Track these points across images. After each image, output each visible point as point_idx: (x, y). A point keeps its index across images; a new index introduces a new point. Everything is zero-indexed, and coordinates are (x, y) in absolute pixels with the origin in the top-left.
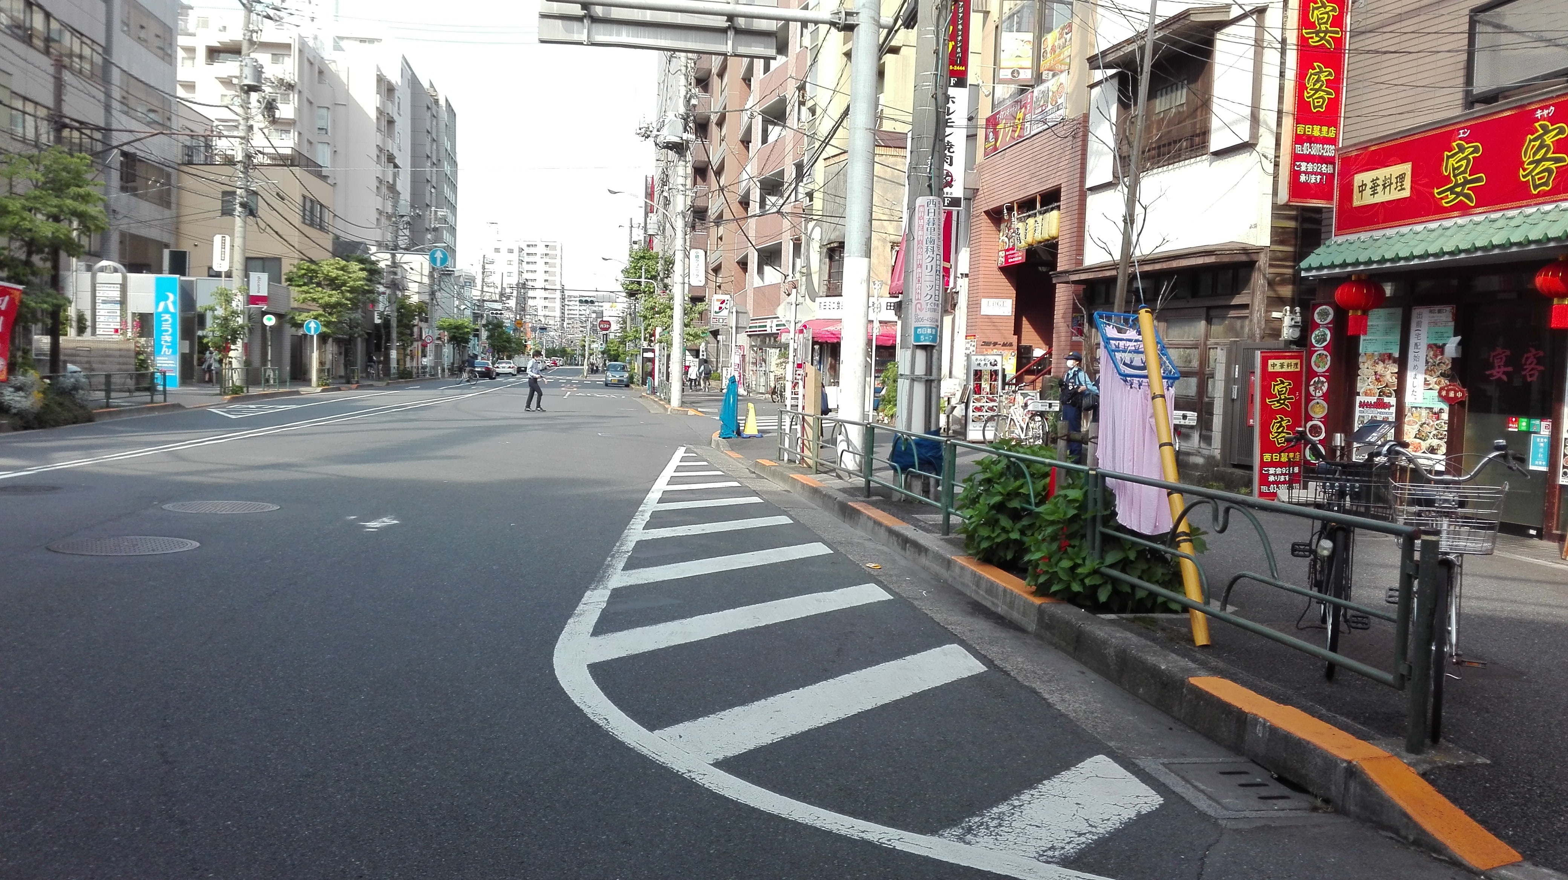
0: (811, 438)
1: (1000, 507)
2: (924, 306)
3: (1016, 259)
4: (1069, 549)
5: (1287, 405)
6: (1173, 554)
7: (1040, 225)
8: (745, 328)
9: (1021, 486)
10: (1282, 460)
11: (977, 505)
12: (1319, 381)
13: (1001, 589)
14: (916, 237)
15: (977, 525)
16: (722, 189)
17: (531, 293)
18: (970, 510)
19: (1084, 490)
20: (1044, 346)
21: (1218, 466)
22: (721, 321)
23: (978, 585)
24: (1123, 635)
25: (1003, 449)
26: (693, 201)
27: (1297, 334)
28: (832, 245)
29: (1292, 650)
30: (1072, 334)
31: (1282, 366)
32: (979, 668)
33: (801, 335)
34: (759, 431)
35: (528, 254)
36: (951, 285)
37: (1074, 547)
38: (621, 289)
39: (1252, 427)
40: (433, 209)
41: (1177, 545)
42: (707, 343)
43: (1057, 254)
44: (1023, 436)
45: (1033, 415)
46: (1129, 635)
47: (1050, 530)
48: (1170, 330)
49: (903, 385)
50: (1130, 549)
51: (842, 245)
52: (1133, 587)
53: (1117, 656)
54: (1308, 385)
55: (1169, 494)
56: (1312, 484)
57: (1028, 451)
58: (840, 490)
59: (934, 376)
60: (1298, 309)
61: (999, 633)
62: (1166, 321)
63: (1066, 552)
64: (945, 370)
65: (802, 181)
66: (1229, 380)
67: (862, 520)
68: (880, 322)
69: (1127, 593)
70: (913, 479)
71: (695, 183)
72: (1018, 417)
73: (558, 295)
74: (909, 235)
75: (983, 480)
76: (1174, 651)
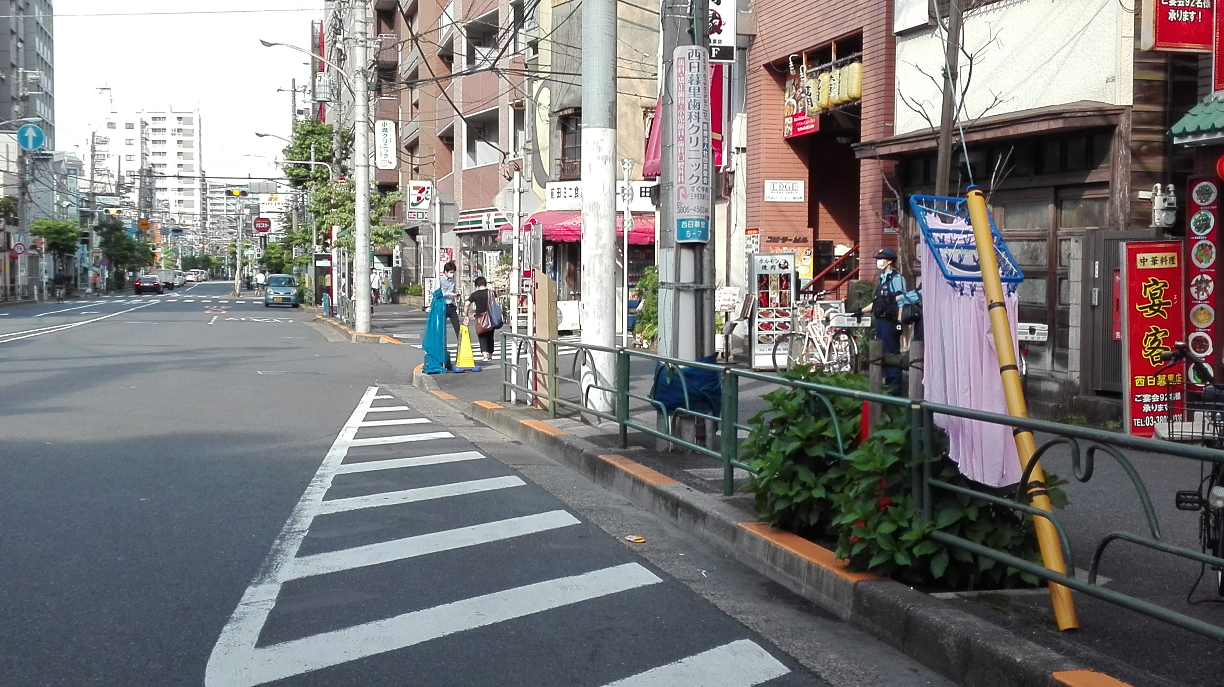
0: (545, 370)
1: (798, 456)
2: (689, 190)
3: (807, 128)
4: (890, 509)
5: (1162, 312)
6: (1024, 511)
7: (837, 81)
8: (453, 224)
9: (825, 428)
10: (1159, 384)
11: (769, 455)
12: (1202, 280)
13: (803, 565)
14: (675, 100)
15: (770, 481)
16: (415, 39)
17: (159, 183)
18: (759, 461)
19: (906, 430)
20: (848, 241)
21: (1077, 394)
22: (420, 215)
23: (774, 560)
24: (965, 620)
25: (800, 379)
26: (378, 53)
27: (1171, 219)
28: (566, 112)
29: (1183, 630)
30: (884, 226)
31: (1154, 261)
32: (780, 669)
33: (528, 233)
34: (476, 363)
35: (154, 130)
36: (724, 162)
37: (896, 505)
38: (283, 174)
39: (1119, 341)
40: (21, 70)
41: (1029, 499)
42: (403, 245)
43: (860, 120)
44: (825, 361)
45: (838, 332)
46: (971, 618)
47: (864, 484)
48: (1009, 218)
49: (665, 297)
50: (968, 506)
51: (578, 112)
52: (976, 555)
53: (958, 647)
54: (1188, 286)
55: (1015, 433)
56: (1198, 415)
57: (832, 380)
58: (587, 439)
59: (706, 284)
60: (1171, 187)
61: (805, 623)
62: (1004, 205)
63: (886, 512)
64: (720, 275)
65: (522, 26)
66: (1087, 281)
67: (618, 479)
68: (633, 213)
69: (968, 563)
70: (683, 422)
71: (379, 31)
72: (818, 336)
73: (197, 184)
74: (667, 98)
75: (774, 421)
76: (1031, 638)
